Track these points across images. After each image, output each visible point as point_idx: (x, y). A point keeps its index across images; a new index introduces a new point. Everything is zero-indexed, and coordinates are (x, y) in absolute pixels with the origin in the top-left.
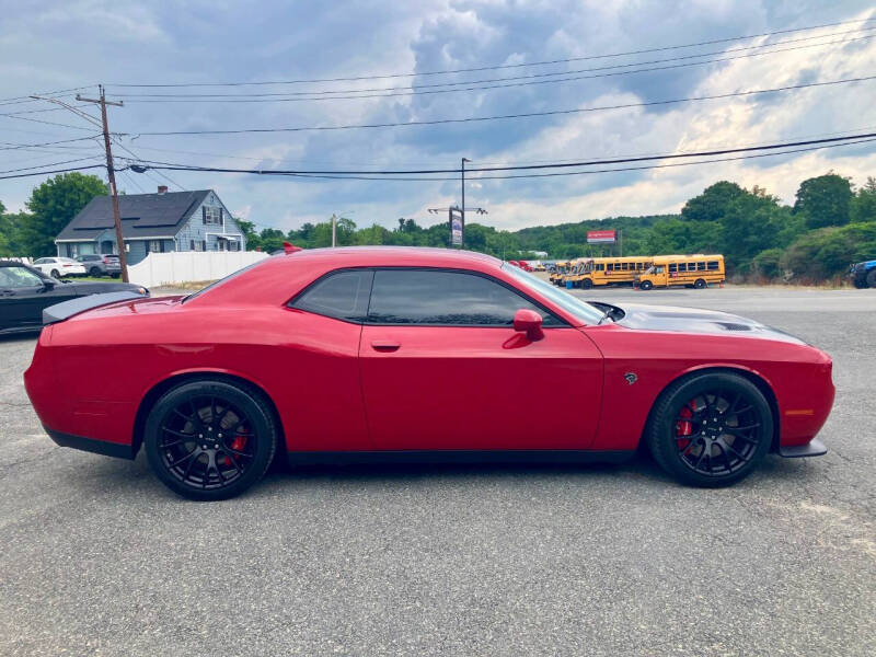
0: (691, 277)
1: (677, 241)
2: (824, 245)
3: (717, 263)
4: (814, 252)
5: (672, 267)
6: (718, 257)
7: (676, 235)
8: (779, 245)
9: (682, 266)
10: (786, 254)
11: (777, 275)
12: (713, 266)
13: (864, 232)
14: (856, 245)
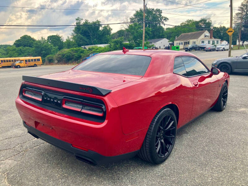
0: (32, 63)
1: (18, 53)
2: (66, 54)
3: (39, 59)
4: (63, 55)
5: (26, 61)
6: (39, 57)
7: (17, 51)
8: (51, 54)
9: (29, 61)
10: (54, 56)
11: (53, 62)
12: (39, 60)
13: (75, 50)
14: (74, 54)
